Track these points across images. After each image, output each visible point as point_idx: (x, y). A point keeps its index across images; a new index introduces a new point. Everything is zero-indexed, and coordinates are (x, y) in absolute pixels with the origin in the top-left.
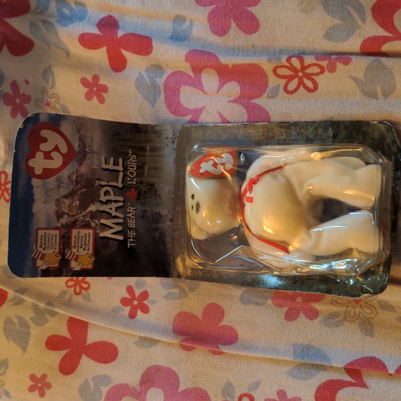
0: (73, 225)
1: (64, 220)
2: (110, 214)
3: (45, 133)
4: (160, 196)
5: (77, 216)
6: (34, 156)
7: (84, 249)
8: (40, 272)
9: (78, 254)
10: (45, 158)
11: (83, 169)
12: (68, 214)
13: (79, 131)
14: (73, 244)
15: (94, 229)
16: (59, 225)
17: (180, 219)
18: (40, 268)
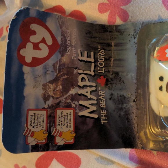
0: (58, 105)
1: (50, 102)
2: (87, 96)
3: (34, 27)
4: (123, 82)
5: (60, 99)
6: (24, 47)
7: (67, 127)
8: (30, 148)
9: (61, 131)
10: (34, 49)
11: (65, 59)
12: (53, 97)
13: (61, 27)
14: (57, 123)
15: (75, 109)
16: (46, 106)
17: (142, 100)
18: (30, 145)
